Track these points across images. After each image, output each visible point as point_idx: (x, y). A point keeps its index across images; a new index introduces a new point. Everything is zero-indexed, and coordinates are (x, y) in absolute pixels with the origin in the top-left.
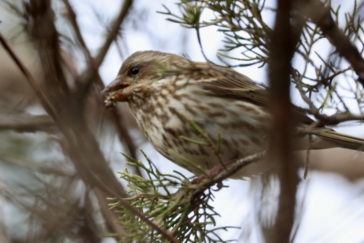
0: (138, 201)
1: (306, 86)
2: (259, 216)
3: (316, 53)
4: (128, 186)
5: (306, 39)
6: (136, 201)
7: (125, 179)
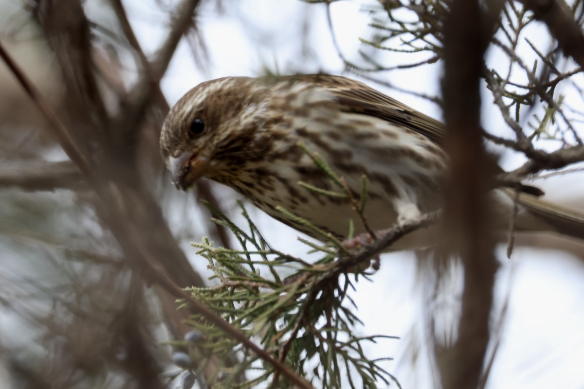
0: (225, 293)
1: (510, 96)
2: (431, 325)
3: (528, 41)
4: (209, 267)
5: (510, 20)
6: (223, 291)
7: (203, 255)
